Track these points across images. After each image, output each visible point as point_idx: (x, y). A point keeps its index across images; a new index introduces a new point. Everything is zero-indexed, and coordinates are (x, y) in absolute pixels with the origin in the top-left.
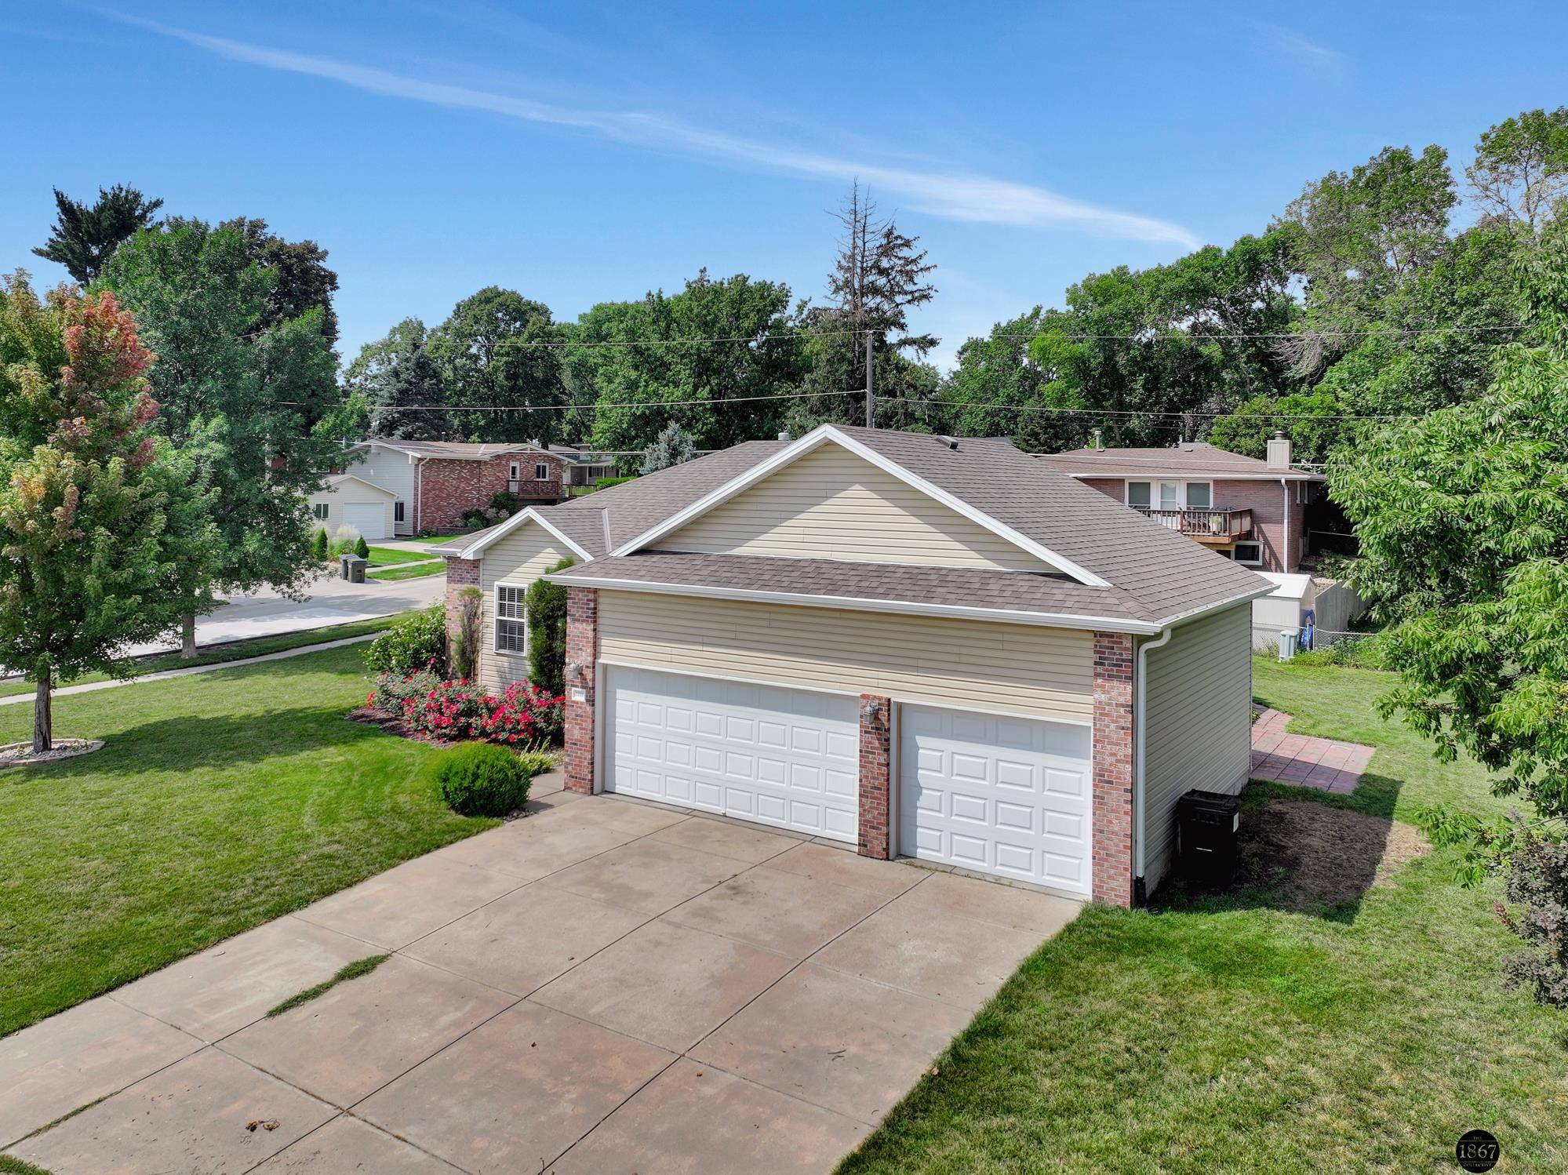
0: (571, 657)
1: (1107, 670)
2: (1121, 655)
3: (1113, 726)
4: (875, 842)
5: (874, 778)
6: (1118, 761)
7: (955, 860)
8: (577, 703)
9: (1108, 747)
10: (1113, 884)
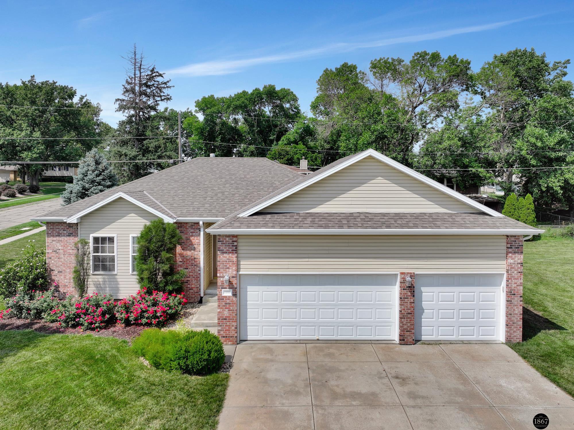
0: (220, 273)
1: (513, 250)
2: (519, 243)
3: (516, 272)
4: (409, 338)
5: (408, 309)
6: (517, 286)
7: (440, 338)
8: (226, 297)
9: (514, 280)
10: (515, 334)
